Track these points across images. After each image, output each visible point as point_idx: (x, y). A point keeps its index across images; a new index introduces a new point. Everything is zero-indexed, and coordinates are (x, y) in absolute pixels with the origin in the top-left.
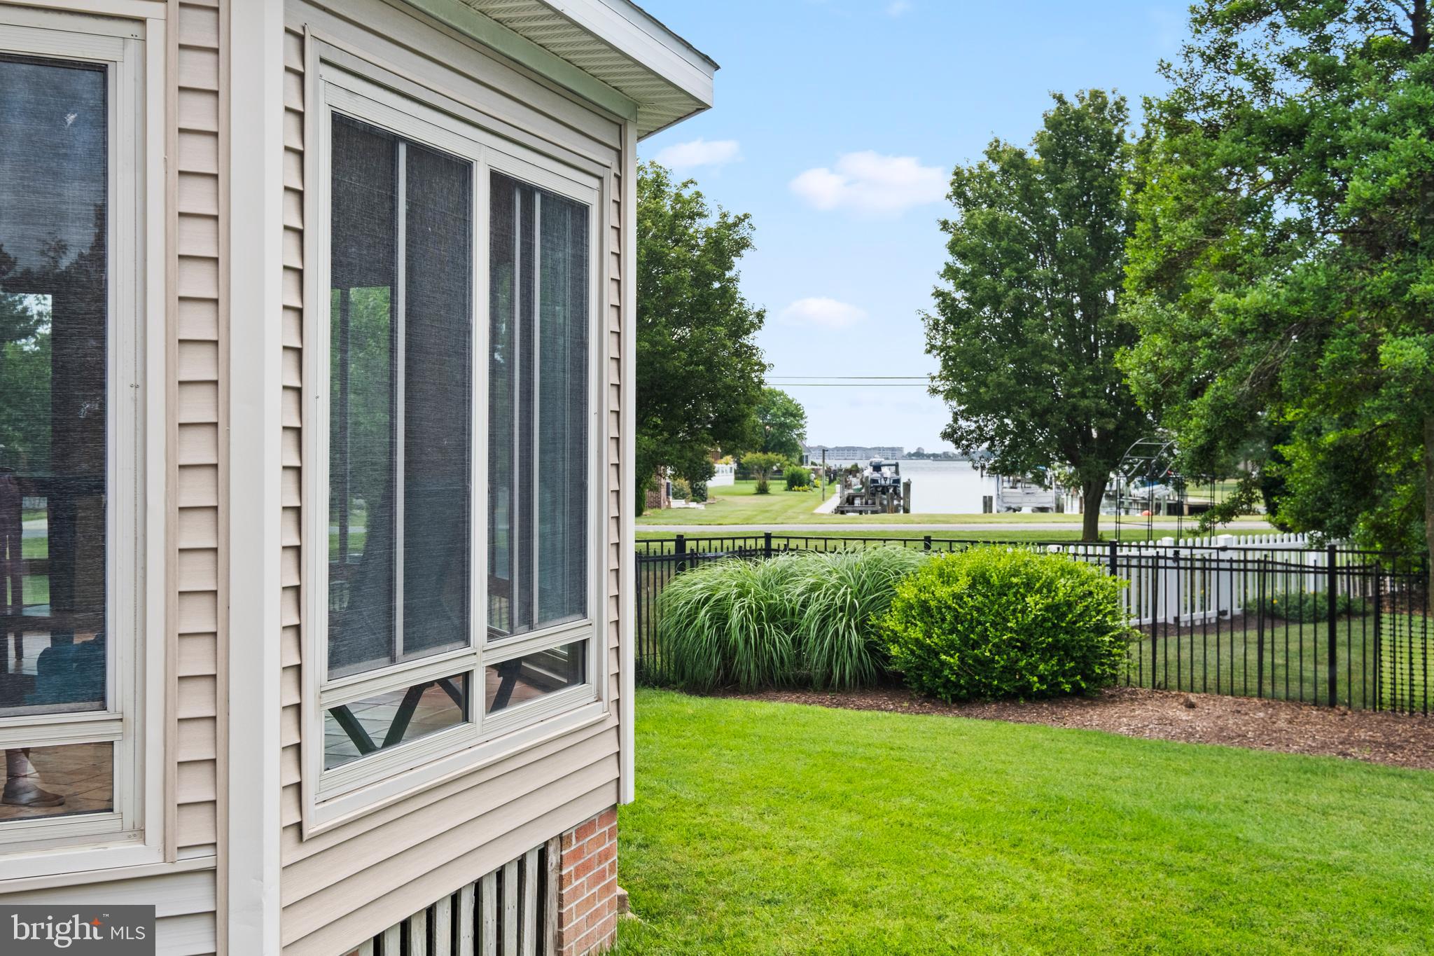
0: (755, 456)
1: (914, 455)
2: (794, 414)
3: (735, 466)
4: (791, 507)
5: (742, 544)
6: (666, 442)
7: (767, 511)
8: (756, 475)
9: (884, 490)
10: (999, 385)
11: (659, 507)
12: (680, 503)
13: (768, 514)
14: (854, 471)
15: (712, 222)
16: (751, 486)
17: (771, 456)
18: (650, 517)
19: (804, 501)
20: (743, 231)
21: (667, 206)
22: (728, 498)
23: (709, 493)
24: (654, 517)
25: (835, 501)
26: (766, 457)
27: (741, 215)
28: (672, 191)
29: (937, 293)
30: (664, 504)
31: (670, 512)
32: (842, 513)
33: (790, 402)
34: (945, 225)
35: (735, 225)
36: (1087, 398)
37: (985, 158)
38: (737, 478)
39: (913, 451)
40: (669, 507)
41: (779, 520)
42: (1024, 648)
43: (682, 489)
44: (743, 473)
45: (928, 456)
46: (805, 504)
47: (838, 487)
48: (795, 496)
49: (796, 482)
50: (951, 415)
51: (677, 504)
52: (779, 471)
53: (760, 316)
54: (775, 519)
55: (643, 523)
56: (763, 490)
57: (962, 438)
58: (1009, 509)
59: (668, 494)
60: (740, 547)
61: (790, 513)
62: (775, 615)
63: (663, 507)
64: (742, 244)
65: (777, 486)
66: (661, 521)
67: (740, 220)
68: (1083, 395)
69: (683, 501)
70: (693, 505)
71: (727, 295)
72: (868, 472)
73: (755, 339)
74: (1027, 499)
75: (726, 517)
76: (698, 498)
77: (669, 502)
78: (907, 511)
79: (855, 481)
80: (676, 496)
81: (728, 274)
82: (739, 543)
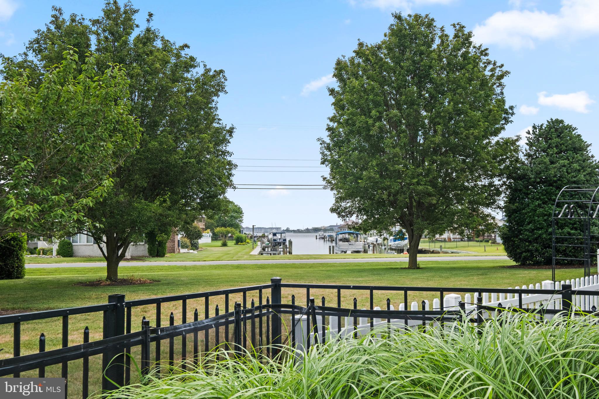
0: (221, 229)
1: (286, 230)
2: (239, 211)
3: (211, 234)
4: (239, 252)
5: (240, 301)
6: (169, 209)
7: (228, 254)
8: (221, 238)
9: (279, 244)
10: (370, 178)
11: (174, 252)
12: (185, 250)
13: (228, 256)
14: (264, 236)
15: (200, 72)
16: (219, 243)
17: (229, 229)
18: (169, 257)
19: (244, 249)
20: (219, 80)
22: (208, 248)
23: (199, 246)
24: (171, 258)
25: (258, 249)
26: (226, 229)
27: (218, 69)
29: (329, 129)
30: (177, 251)
31: (179, 254)
32: (262, 254)
33: (236, 206)
34: (332, 92)
35: (214, 76)
36: (421, 185)
37: (354, 55)
38: (212, 240)
39: (285, 229)
40: (179, 252)
41: (234, 258)
43: (186, 244)
44: (215, 237)
45: (291, 231)
46: (245, 251)
47: (259, 243)
48: (239, 247)
49: (239, 241)
50: (334, 199)
51: (182, 251)
52: (231, 237)
54: (233, 258)
55: (163, 261)
56: (224, 245)
57: (343, 211)
58: (342, 252)
59: (179, 246)
60: (237, 306)
61: (239, 254)
63: (176, 252)
64: (219, 89)
65: (231, 243)
66: (175, 259)
67: (218, 74)
68: (418, 183)
69: (186, 250)
70: (191, 251)
72: (271, 236)
74: (350, 247)
75: (208, 257)
76: (194, 248)
77: (179, 250)
78: (290, 253)
79: (265, 240)
80: (183, 247)
81: (210, 106)
82: (236, 298)
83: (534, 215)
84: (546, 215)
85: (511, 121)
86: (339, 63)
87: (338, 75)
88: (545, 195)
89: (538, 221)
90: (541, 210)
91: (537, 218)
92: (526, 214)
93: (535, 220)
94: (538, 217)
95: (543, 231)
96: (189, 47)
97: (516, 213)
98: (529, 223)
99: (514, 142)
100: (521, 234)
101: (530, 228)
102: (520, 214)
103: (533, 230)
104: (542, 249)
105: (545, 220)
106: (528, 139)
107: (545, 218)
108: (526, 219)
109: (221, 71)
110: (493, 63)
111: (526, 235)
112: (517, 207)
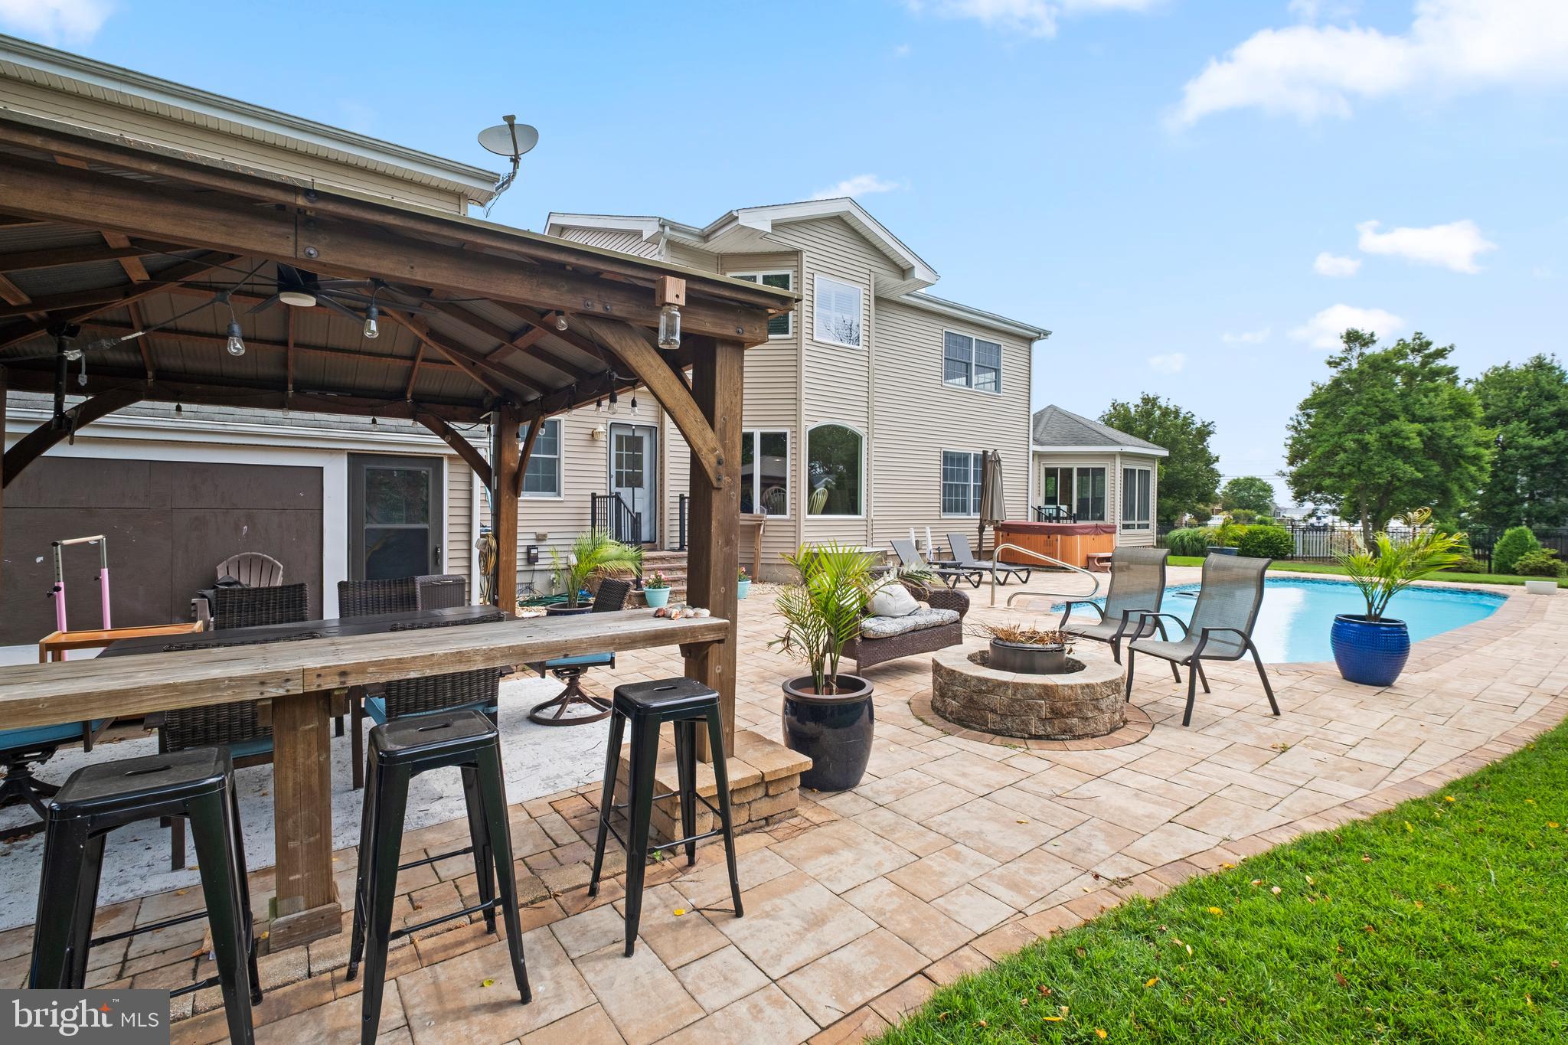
15: (1199, 425)
20: (1211, 428)
21: (1179, 421)
27: (1210, 422)
28: (1182, 415)
35: (1207, 426)
42: (1259, 547)
53: (1217, 458)
62: (1197, 540)
64: (1209, 433)
67: (1209, 424)
71: (1204, 450)
73: (1216, 466)
81: (1205, 444)
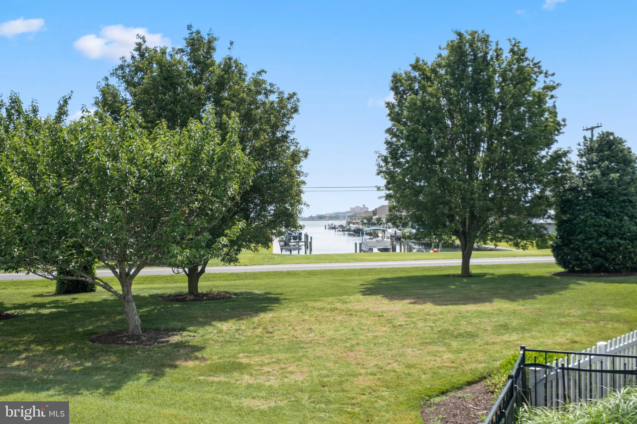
9: (295, 238)
29: (387, 143)
34: (388, 104)
37: (410, 69)
83: (585, 226)
84: (596, 226)
85: (563, 133)
86: (395, 76)
87: (395, 89)
88: (596, 207)
89: (589, 232)
90: (592, 221)
91: (587, 229)
92: (577, 224)
93: (585, 231)
94: (589, 227)
95: (594, 241)
96: (266, 72)
97: (567, 223)
98: (579, 234)
99: (565, 154)
100: (572, 243)
101: (581, 238)
102: (571, 224)
103: (584, 240)
104: (592, 258)
105: (595, 231)
106: (579, 150)
107: (596, 228)
108: (576, 229)
109: (294, 94)
110: (544, 72)
111: (577, 245)
112: (569, 218)
